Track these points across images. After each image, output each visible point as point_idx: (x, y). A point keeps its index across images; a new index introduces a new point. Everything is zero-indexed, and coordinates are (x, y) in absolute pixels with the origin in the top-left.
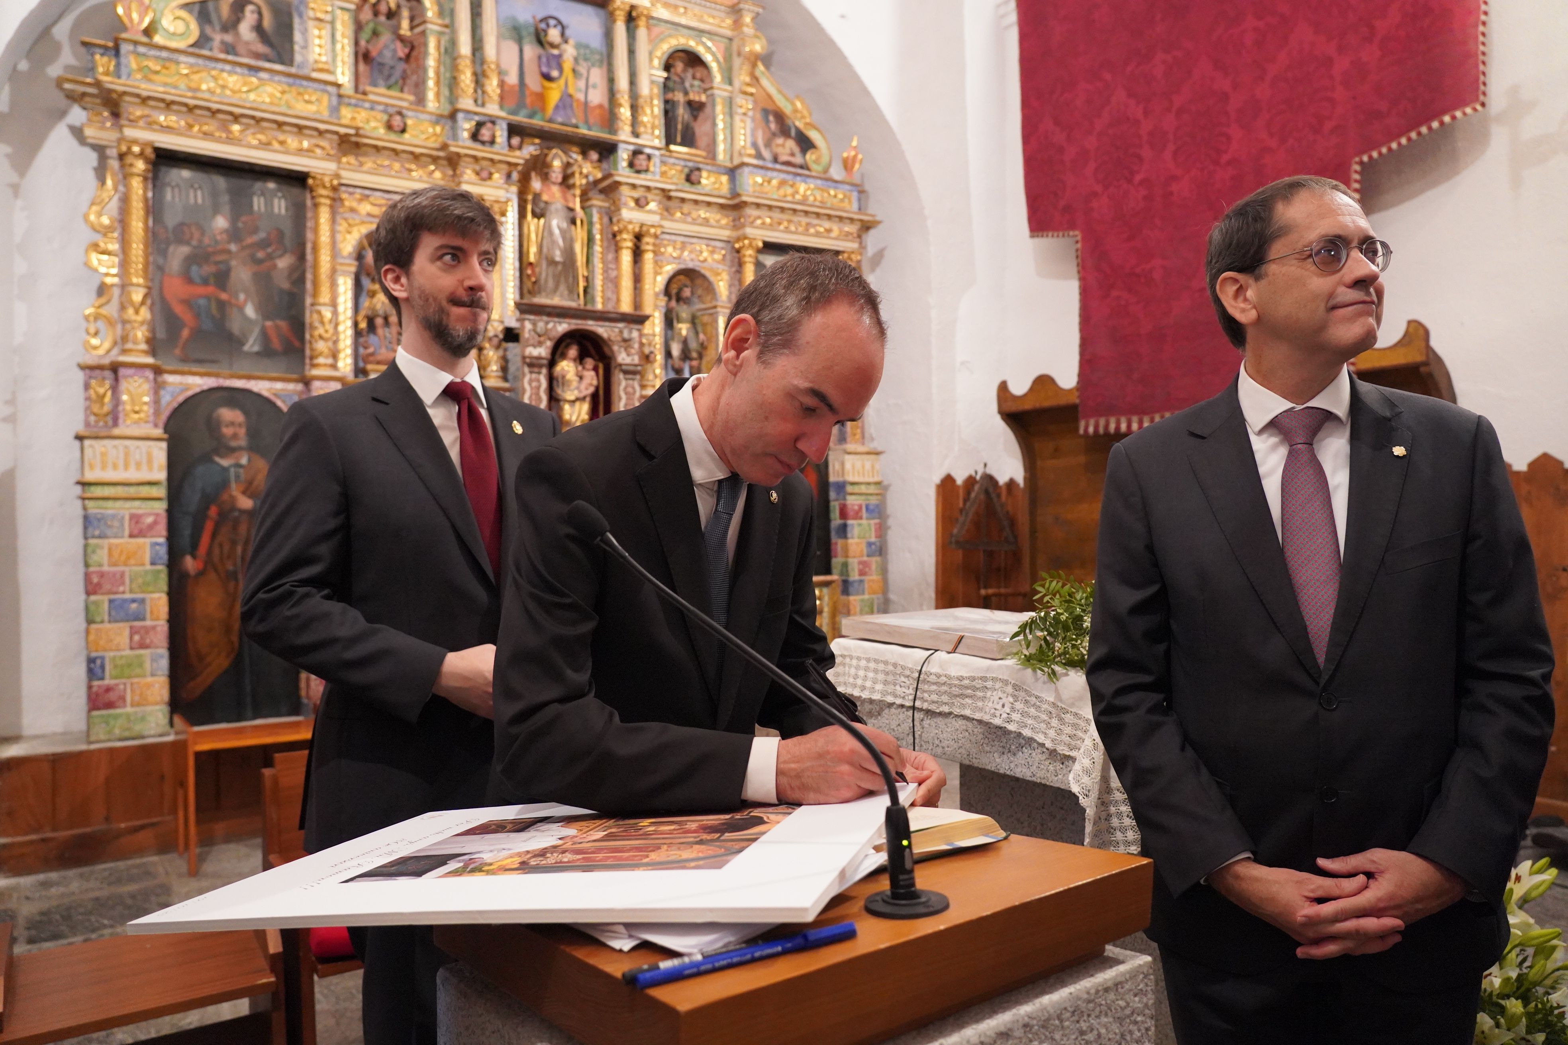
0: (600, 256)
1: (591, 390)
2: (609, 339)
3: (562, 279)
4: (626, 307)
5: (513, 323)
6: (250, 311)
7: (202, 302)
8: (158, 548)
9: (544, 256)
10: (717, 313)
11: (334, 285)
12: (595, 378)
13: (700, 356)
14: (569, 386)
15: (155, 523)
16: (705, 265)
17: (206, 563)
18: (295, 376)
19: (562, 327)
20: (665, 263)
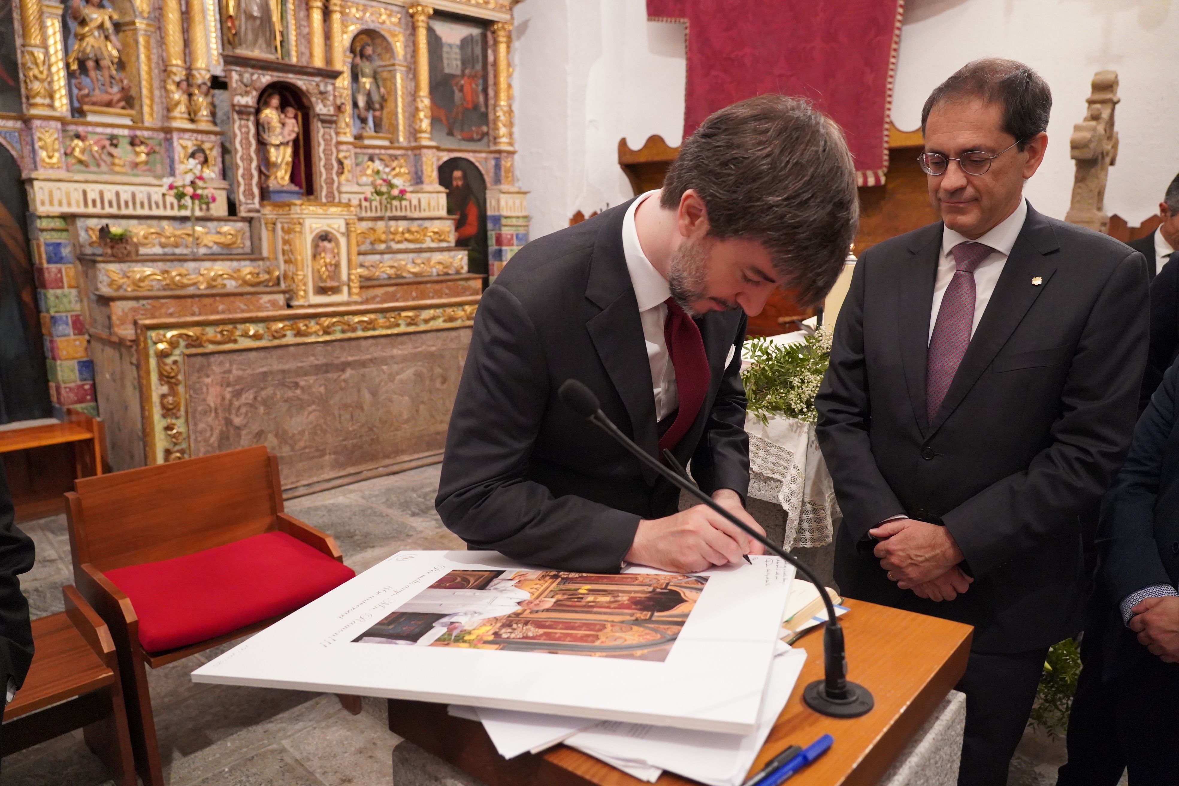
0: (292, 13)
1: (293, 136)
2: (308, 91)
3: (260, 33)
4: (318, 62)
5: (218, 71)
9: (242, 11)
10: (395, 70)
11: (43, 28)
12: (296, 125)
13: (382, 108)
14: (274, 131)
16: (384, 26)
18: (13, 114)
19: (266, 79)
20: (349, 23)
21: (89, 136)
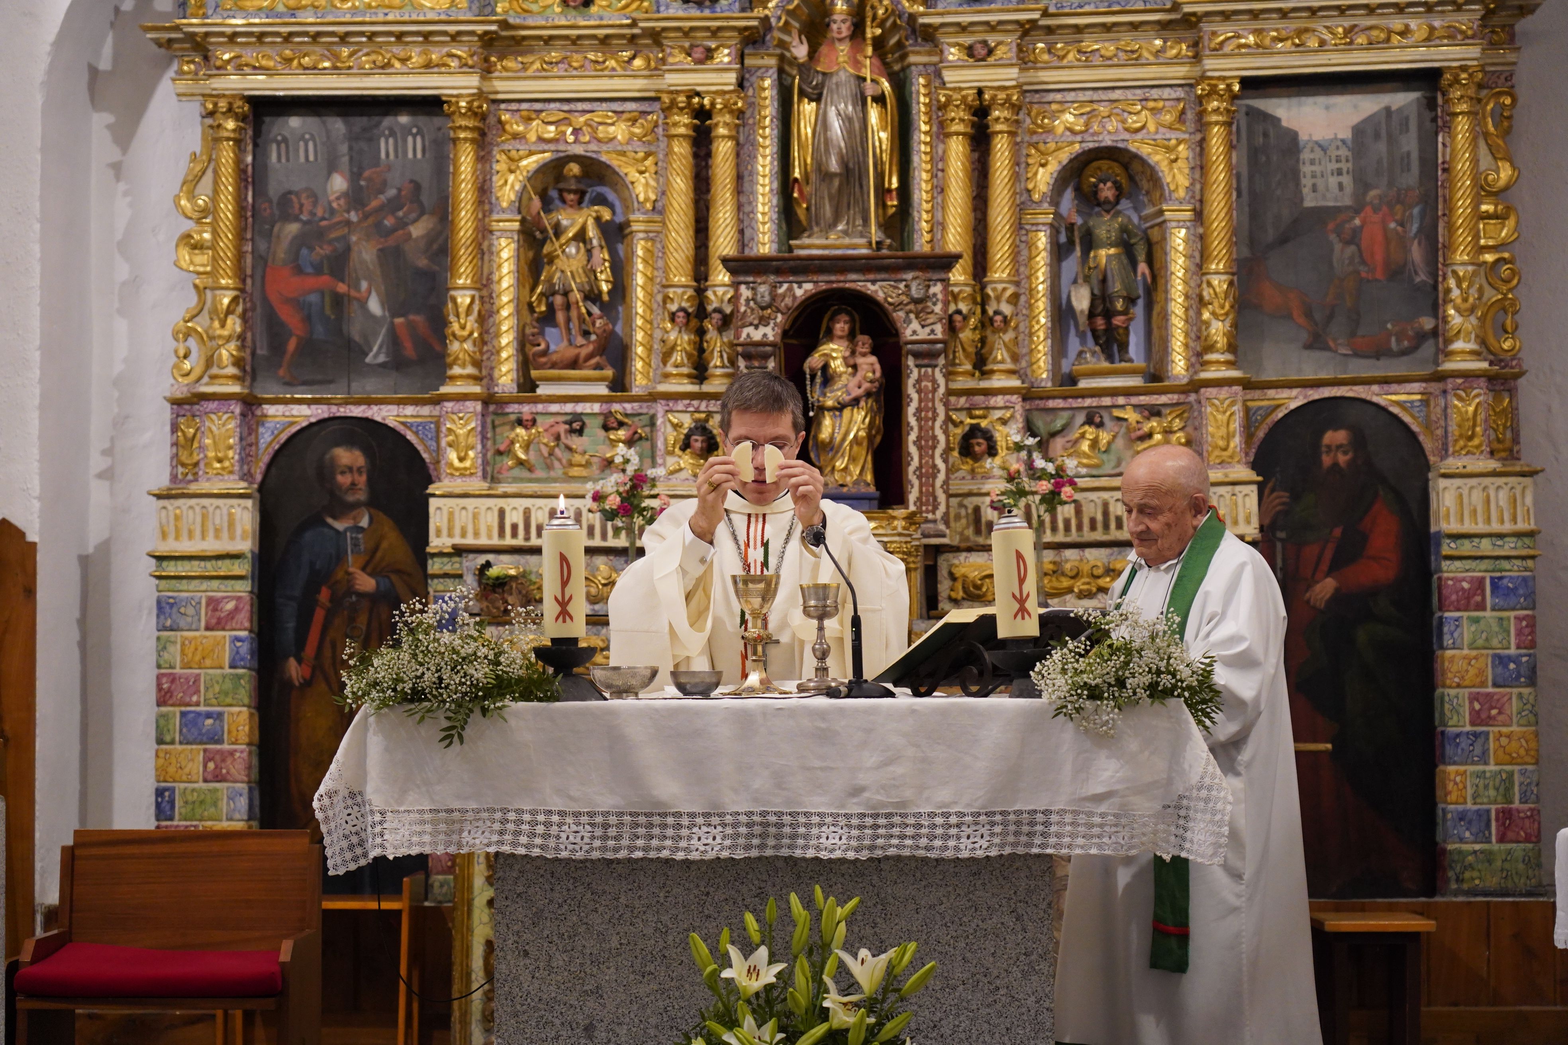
0: (926, 149)
1: (870, 386)
2: (888, 302)
4: (955, 236)
6: (374, 306)
7: (313, 298)
8: (239, 644)
9: (815, 167)
10: (1165, 222)
11: (482, 255)
12: (875, 366)
15: (237, 609)
16: (1140, 137)
17: (314, 669)
19: (805, 289)
20: (1052, 145)
21: (539, 419)
